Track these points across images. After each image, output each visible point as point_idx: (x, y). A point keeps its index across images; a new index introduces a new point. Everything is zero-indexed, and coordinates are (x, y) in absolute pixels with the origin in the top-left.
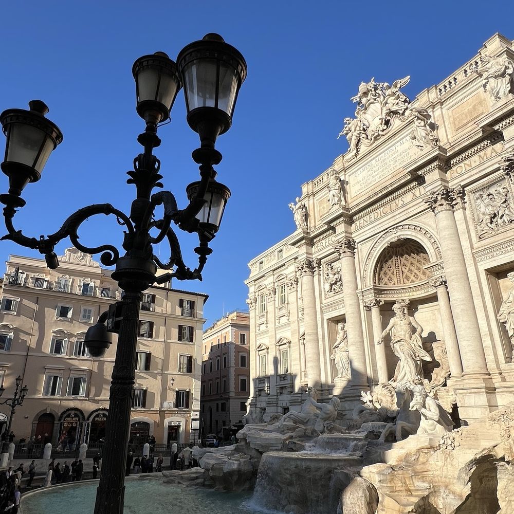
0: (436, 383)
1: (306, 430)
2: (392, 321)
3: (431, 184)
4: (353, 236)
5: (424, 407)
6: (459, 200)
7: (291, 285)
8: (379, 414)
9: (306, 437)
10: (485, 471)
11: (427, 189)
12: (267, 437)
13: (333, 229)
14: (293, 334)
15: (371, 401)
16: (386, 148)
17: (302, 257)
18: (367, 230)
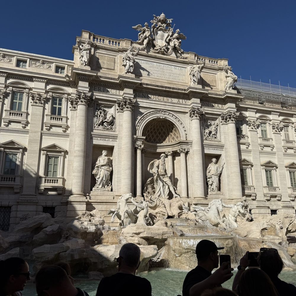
2: (158, 162)
16: (166, 63)
17: (83, 89)
18: (145, 102)
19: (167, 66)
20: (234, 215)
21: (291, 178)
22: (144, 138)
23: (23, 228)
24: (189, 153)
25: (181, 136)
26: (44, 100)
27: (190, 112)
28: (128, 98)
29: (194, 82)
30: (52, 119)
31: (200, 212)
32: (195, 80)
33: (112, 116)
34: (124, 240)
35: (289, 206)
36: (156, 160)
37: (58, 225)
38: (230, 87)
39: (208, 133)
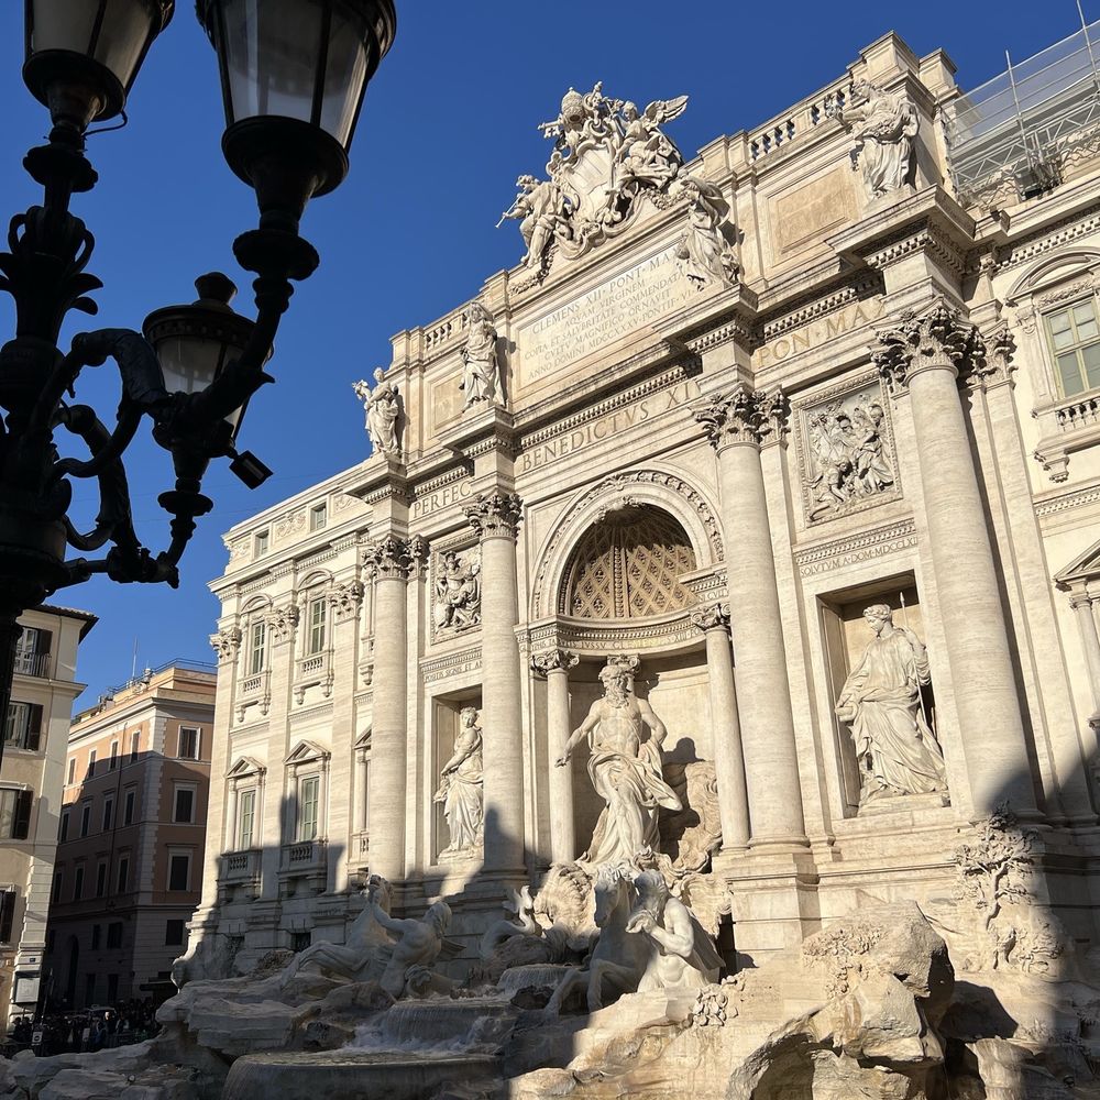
0: (688, 864)
1: (357, 991)
2: (596, 708)
3: (715, 376)
4: (517, 486)
5: (660, 923)
6: (773, 423)
7: (344, 603)
8: (548, 944)
9: (358, 1009)
10: (787, 1073)
11: (705, 389)
12: (247, 1015)
13: (469, 464)
14: (336, 734)
15: (530, 912)
16: (616, 270)
17: (379, 530)
19: (624, 275)
30: (374, 645)
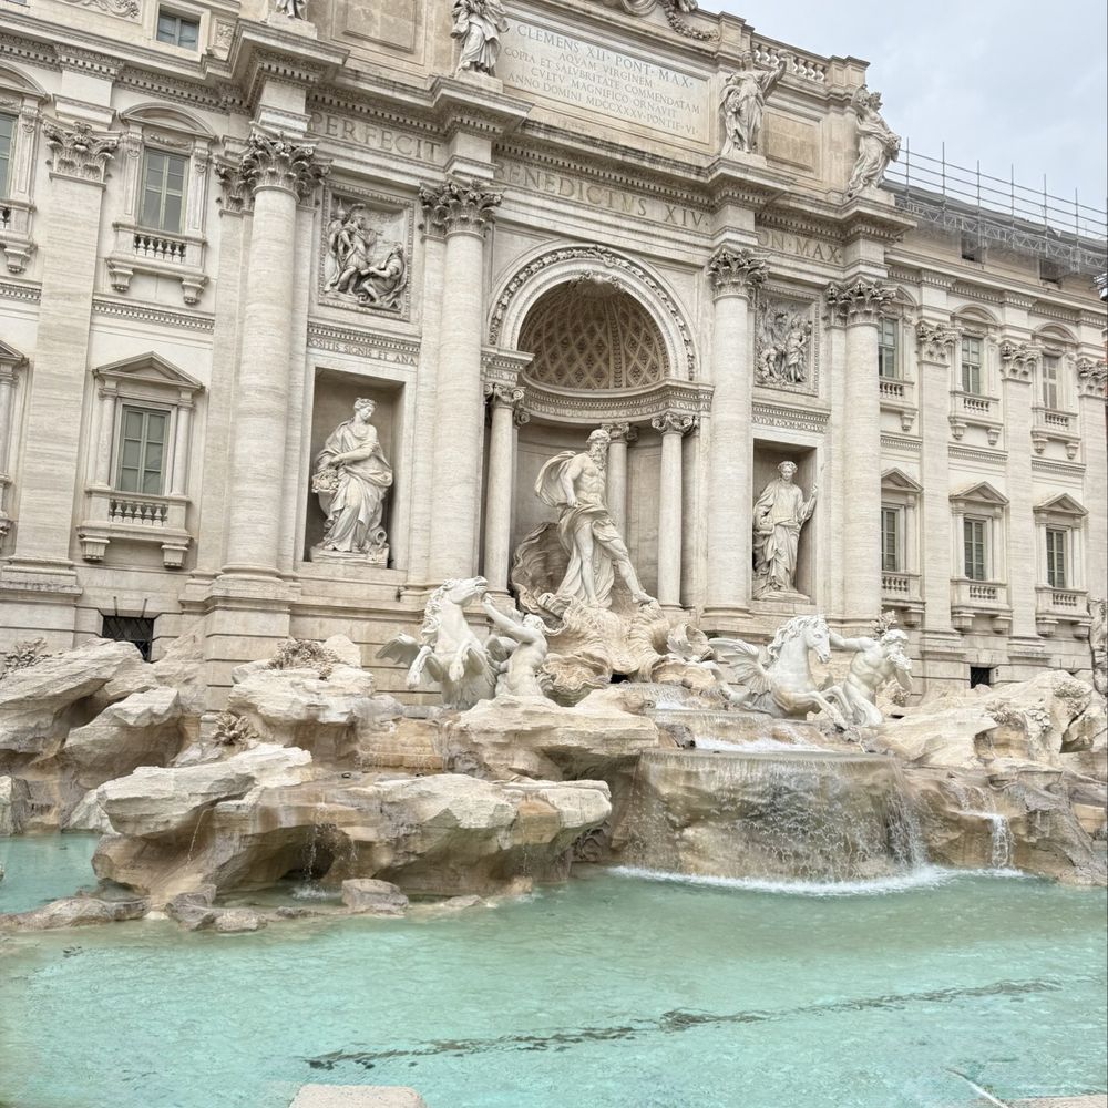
16: (626, 48)
17: (281, 120)
18: (535, 207)
19: (632, 60)
20: (870, 678)
21: (1050, 555)
22: (529, 358)
23: (22, 696)
24: (697, 432)
25: (672, 363)
26: (105, 156)
27: (713, 266)
28: (469, 180)
29: (737, 140)
30: (142, 244)
31: (739, 662)
32: (743, 133)
33: (400, 254)
34: (469, 757)
35: (1035, 656)
36: (569, 453)
37: (173, 692)
38: (869, 179)
39: (773, 358)
